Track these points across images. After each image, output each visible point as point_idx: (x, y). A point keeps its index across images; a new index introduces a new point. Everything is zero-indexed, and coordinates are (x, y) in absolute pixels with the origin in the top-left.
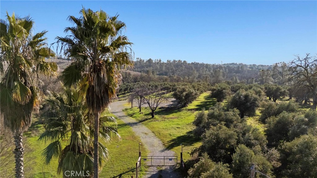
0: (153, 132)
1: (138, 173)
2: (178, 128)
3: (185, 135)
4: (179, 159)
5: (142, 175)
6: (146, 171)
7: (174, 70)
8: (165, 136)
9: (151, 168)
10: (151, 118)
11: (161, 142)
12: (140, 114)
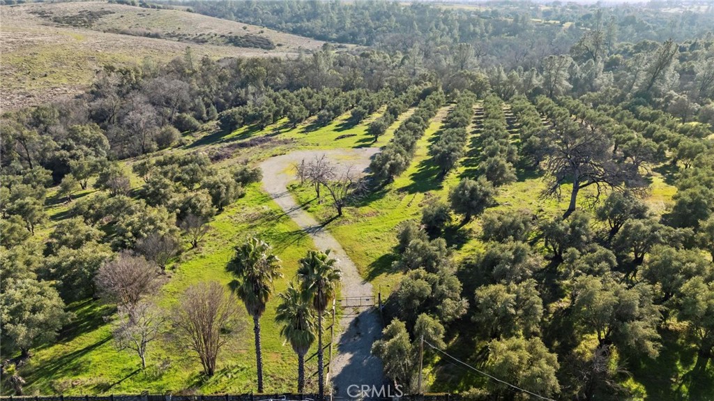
0: (344, 249)
1: (335, 316)
2: (377, 238)
3: (387, 255)
4: (377, 299)
5: (338, 319)
6: (342, 314)
7: (371, 27)
8: (360, 257)
9: (346, 309)
10: (337, 216)
11: (355, 268)
12: (319, 203)
